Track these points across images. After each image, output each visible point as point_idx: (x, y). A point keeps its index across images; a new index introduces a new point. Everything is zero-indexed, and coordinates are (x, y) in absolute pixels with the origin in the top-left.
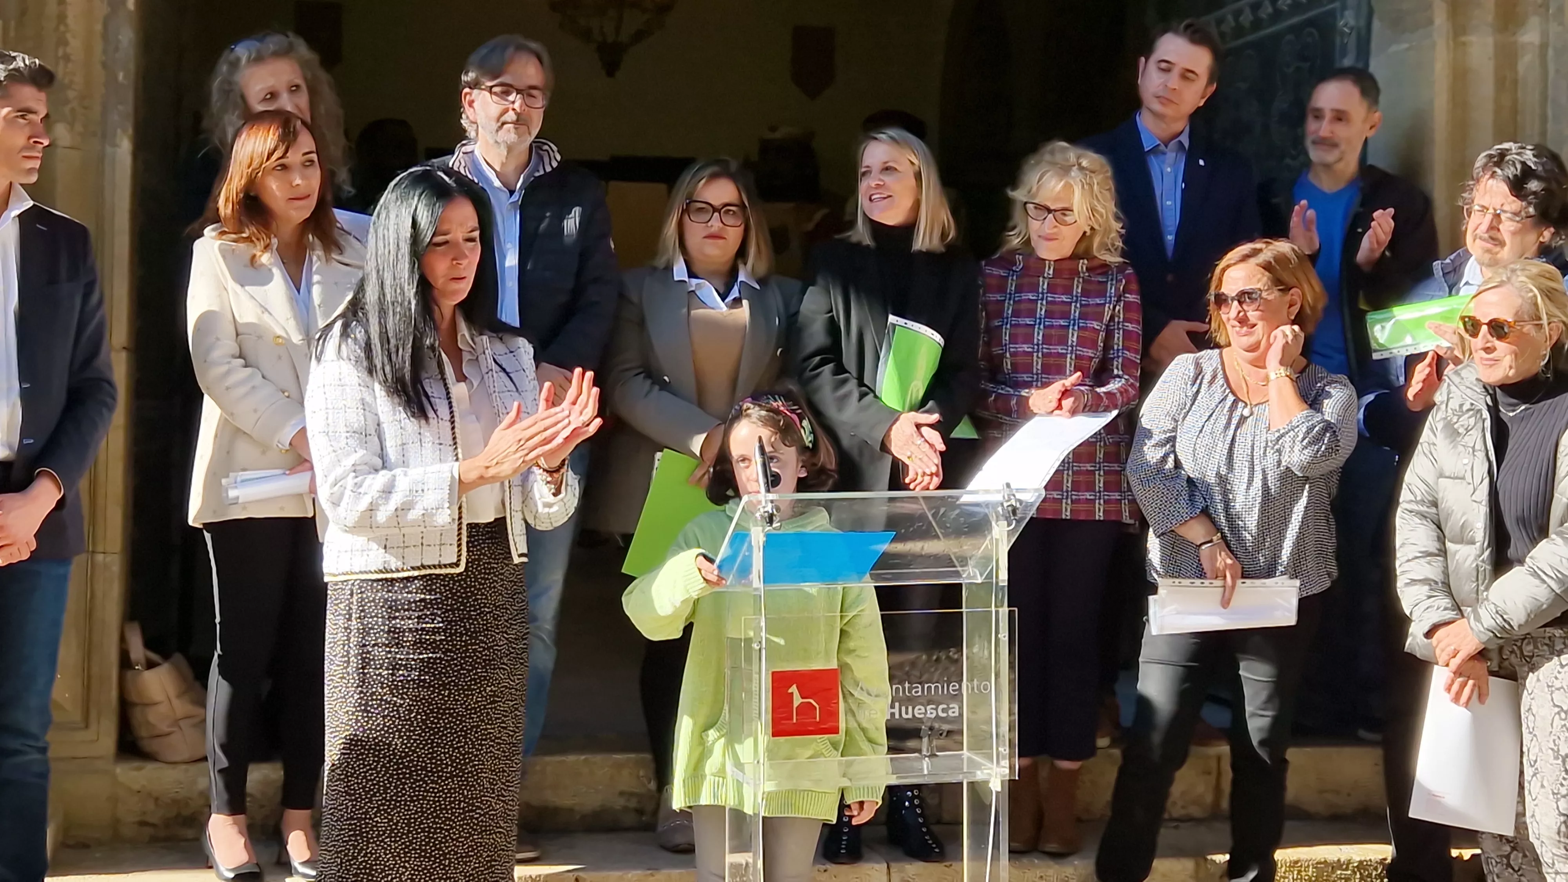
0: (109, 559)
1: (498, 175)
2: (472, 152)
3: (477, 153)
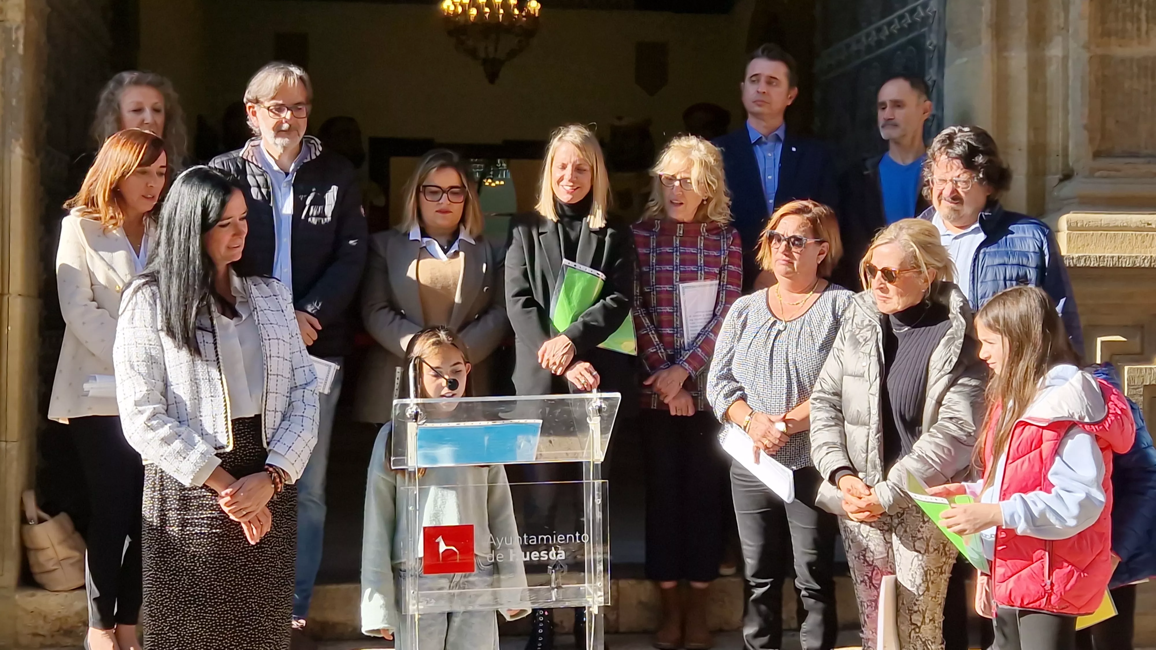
1: (276, 162)
2: (259, 145)
3: (262, 146)
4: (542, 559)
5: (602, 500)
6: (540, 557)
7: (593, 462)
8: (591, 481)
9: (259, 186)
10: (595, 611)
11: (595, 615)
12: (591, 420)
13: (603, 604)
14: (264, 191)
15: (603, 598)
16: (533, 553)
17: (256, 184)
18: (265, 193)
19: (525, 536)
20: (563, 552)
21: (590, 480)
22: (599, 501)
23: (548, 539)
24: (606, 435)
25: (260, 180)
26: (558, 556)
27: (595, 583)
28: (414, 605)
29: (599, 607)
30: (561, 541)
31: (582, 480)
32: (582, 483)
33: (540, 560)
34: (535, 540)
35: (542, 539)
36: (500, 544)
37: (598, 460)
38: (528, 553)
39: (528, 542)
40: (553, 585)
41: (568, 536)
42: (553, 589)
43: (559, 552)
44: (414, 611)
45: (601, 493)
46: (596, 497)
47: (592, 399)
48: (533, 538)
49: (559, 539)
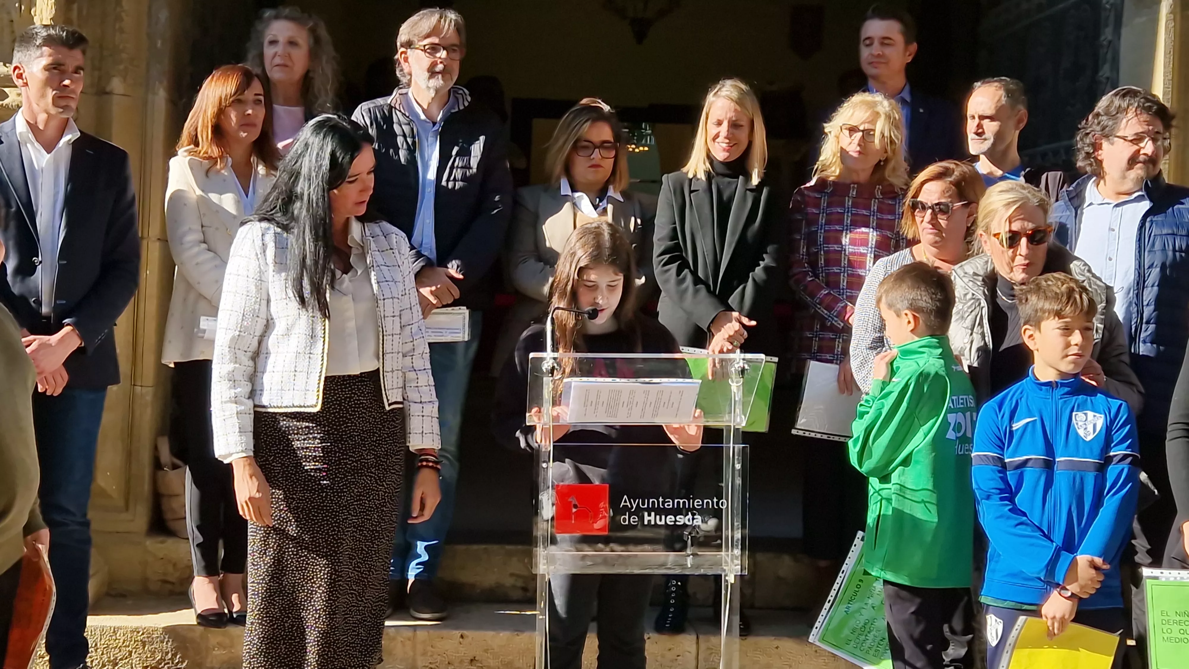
0: (145, 390)
1: (424, 111)
2: (407, 94)
3: (410, 94)
4: (677, 523)
5: (742, 466)
6: (676, 521)
7: (734, 426)
8: (731, 445)
9: (404, 136)
10: (731, 579)
11: (732, 584)
12: (733, 382)
13: (739, 573)
14: (410, 140)
15: (739, 567)
16: (669, 517)
17: (402, 133)
18: (410, 143)
19: (661, 500)
20: (699, 517)
21: (730, 443)
22: (738, 466)
23: (684, 503)
24: (749, 399)
25: (406, 129)
26: (695, 521)
27: (732, 551)
28: (544, 564)
29: (735, 576)
30: (698, 505)
31: (722, 443)
32: (722, 447)
33: (675, 525)
34: (671, 503)
35: (678, 503)
36: (634, 506)
37: (739, 424)
38: (663, 517)
39: (663, 505)
40: (689, 551)
41: (705, 501)
42: (689, 556)
43: (695, 517)
44: (544, 569)
45: (740, 458)
46: (736, 462)
47: (734, 360)
48: (669, 502)
49: (695, 504)
